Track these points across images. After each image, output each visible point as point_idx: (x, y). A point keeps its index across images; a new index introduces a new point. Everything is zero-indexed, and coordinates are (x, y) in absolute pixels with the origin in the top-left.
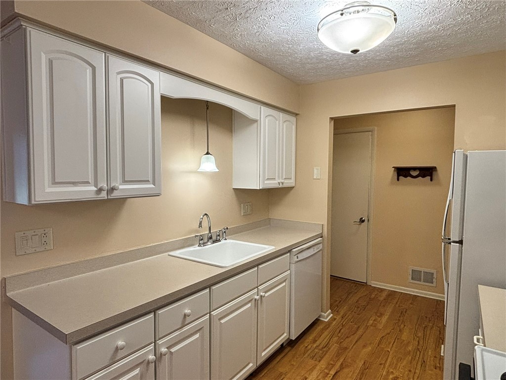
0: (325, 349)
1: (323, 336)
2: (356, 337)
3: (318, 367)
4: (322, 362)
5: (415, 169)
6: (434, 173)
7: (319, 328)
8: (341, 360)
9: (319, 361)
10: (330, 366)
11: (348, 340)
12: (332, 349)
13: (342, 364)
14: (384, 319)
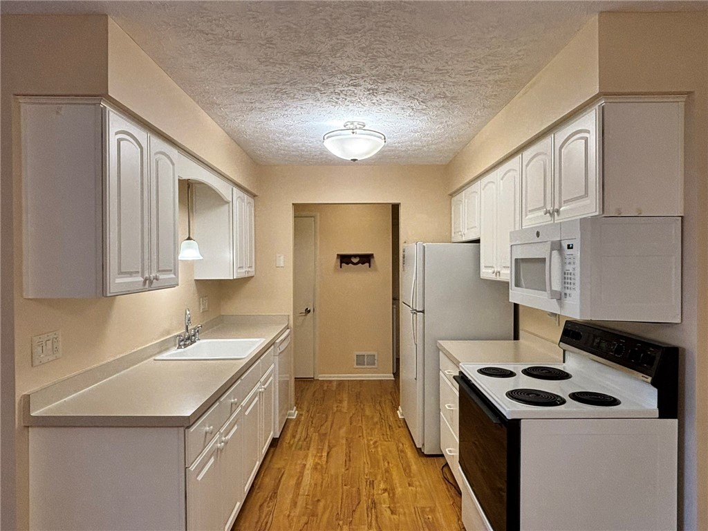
0: (307, 440)
1: (299, 430)
2: (329, 423)
3: (310, 455)
4: (311, 449)
5: (355, 256)
6: (372, 260)
7: (292, 425)
8: (327, 444)
9: (308, 449)
10: (320, 450)
11: (324, 428)
12: (313, 438)
13: (329, 446)
14: (345, 404)
